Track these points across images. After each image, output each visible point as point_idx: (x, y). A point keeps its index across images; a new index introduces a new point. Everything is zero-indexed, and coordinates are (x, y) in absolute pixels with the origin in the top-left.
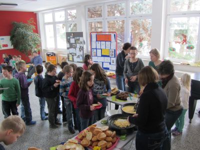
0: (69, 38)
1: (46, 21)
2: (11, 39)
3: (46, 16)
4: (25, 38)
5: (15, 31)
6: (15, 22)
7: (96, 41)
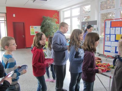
0: (83, 26)
1: (65, 16)
2: (41, 28)
3: (65, 13)
4: (50, 27)
5: (44, 22)
6: (45, 17)
7: (111, 27)
